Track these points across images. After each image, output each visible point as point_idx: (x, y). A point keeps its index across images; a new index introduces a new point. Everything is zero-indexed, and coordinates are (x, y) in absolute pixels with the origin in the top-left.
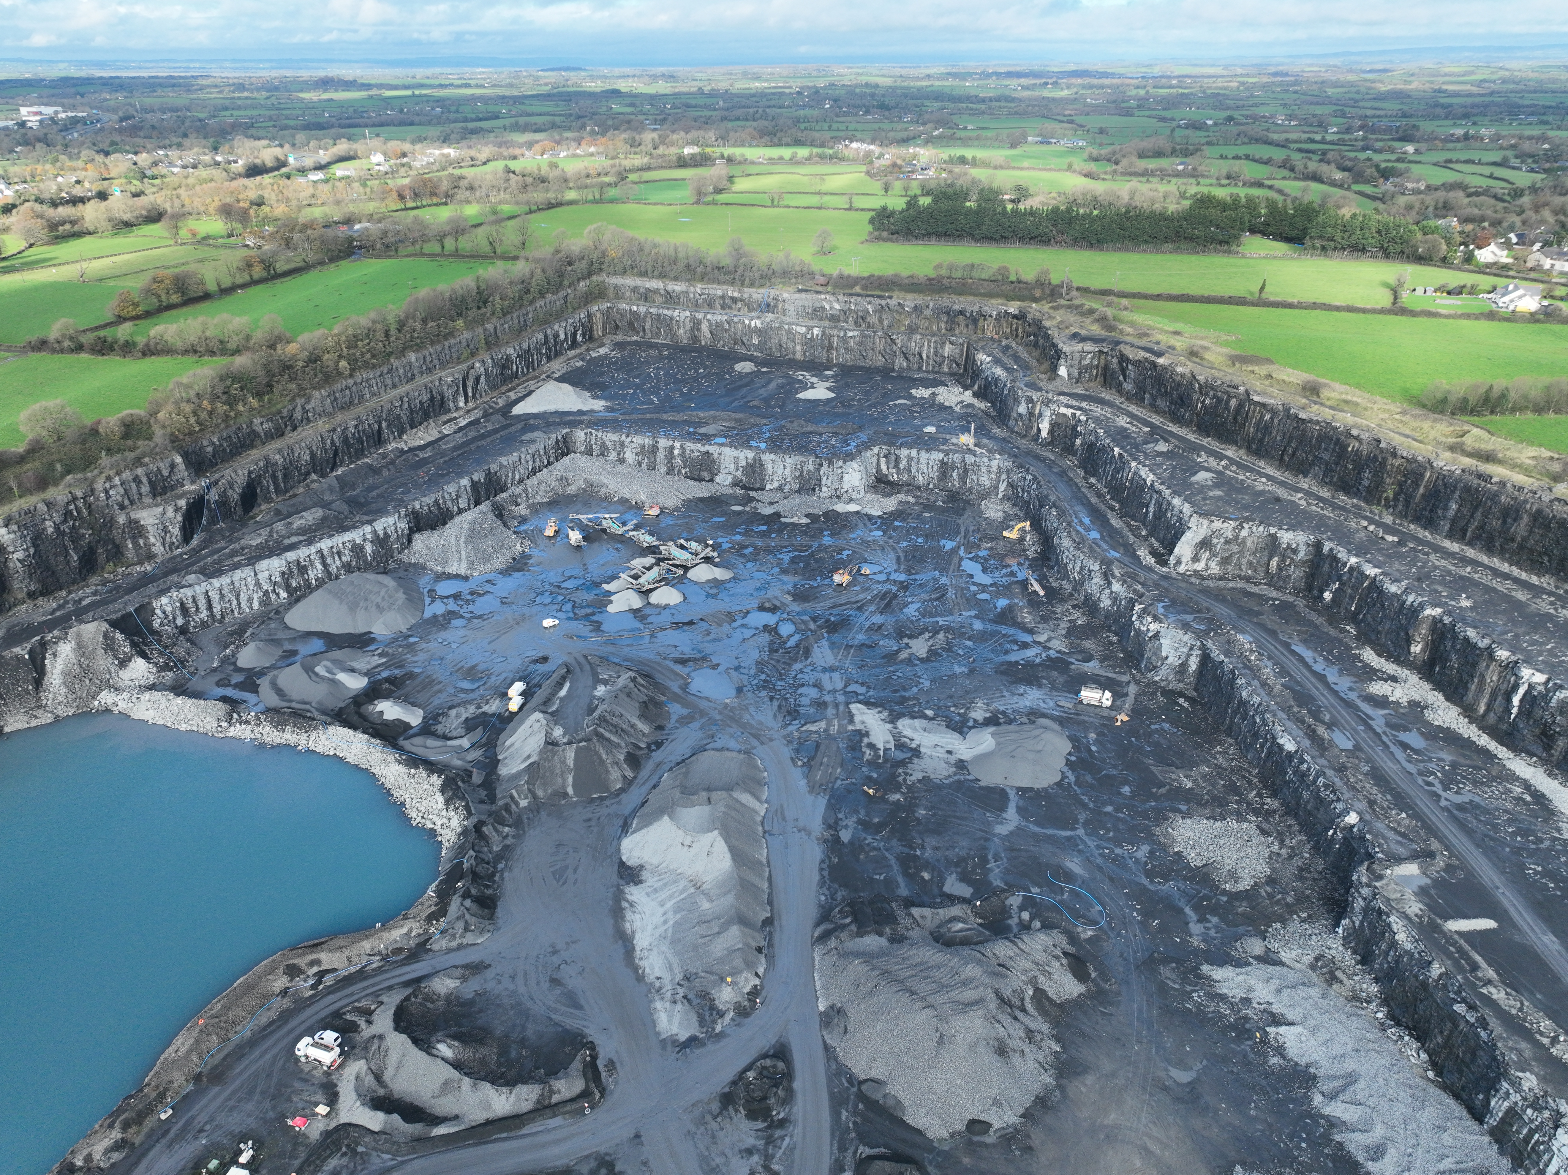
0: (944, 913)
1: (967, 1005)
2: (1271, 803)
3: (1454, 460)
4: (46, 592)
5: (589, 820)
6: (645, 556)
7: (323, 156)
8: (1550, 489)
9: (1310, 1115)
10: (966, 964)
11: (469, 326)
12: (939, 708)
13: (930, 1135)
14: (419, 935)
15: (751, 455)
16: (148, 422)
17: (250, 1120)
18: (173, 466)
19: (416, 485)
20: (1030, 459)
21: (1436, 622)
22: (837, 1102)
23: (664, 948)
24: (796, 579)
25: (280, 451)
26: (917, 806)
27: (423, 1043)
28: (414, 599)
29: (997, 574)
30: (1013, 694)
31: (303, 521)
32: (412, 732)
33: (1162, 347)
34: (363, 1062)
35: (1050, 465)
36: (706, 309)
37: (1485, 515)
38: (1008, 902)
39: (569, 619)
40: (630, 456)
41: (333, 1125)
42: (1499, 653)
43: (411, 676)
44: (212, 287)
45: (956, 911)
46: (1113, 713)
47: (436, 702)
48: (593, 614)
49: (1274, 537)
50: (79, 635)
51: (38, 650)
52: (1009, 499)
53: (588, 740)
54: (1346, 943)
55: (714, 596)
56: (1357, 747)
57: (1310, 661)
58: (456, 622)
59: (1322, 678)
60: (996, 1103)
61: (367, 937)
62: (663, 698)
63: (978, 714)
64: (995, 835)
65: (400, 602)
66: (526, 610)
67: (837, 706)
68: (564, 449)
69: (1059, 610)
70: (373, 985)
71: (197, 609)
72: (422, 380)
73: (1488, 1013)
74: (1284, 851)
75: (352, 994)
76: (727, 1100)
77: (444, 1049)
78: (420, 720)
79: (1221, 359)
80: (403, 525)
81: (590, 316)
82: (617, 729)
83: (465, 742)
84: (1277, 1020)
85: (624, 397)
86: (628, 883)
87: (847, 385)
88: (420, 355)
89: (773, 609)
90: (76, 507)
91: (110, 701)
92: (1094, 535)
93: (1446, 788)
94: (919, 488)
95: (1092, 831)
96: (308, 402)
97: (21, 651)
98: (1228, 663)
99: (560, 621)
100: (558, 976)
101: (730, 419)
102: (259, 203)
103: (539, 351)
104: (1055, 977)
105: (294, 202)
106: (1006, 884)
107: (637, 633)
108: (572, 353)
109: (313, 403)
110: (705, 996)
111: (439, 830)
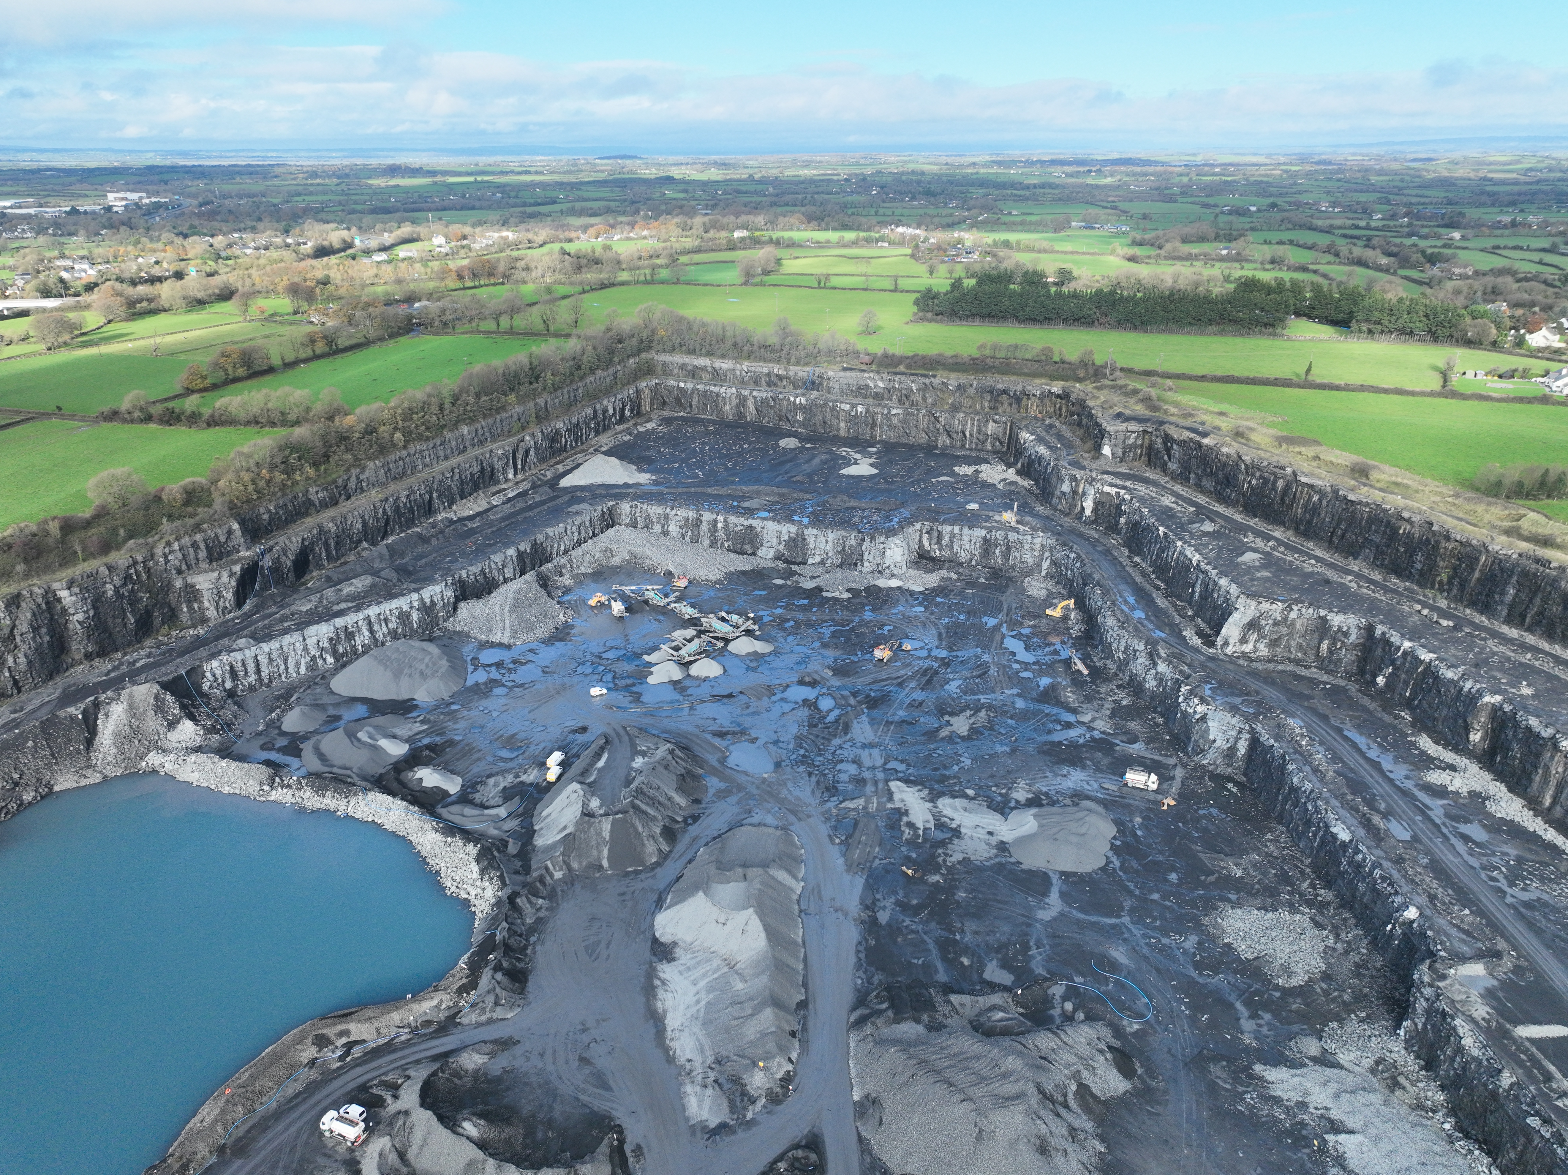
0: (984, 1001)
1: (1007, 1099)
2: (1325, 895)
3: (1511, 544)
4: (102, 653)
5: (624, 894)
6: (687, 628)
7: (387, 238)
10: (1006, 1055)
11: (521, 400)
12: (980, 787)
14: (449, 1008)
15: (793, 529)
16: (208, 490)
18: (230, 532)
19: (464, 554)
20: (1073, 537)
21: (1496, 710)
23: (696, 1029)
24: (838, 653)
25: (333, 520)
26: (957, 888)
27: (449, 1121)
28: (457, 667)
29: (1040, 652)
30: (1057, 775)
31: (352, 588)
32: (450, 800)
33: (1207, 427)
34: (388, 1138)
35: (1094, 543)
36: (752, 386)
37: (1545, 601)
38: (1050, 992)
39: (611, 689)
40: (674, 529)
43: (451, 743)
44: (276, 361)
45: (996, 999)
46: (1160, 797)
47: (476, 770)
48: (634, 685)
49: (1324, 620)
50: (131, 696)
51: (91, 710)
52: (1052, 577)
53: (624, 812)
54: (1408, 1046)
55: (754, 669)
56: (1415, 838)
57: (1364, 748)
58: (498, 691)
59: (1376, 765)
61: (397, 1008)
62: (701, 771)
63: (1021, 794)
64: (1036, 921)
65: (443, 670)
66: (566, 680)
67: (876, 783)
68: (609, 521)
69: (1103, 690)
70: (401, 1058)
71: (246, 673)
72: (473, 452)
73: (1564, 1128)
74: (1339, 947)
75: (380, 1067)
77: (469, 1128)
78: (458, 788)
79: (1267, 440)
80: (450, 593)
81: (638, 392)
82: (654, 802)
83: (502, 812)
84: (1336, 1128)
85: (670, 471)
86: (660, 961)
87: (891, 461)
88: (473, 428)
89: (813, 684)
90: (136, 571)
91: (157, 763)
92: (1139, 614)
93: (1512, 884)
94: (961, 564)
95: (1138, 921)
96: (362, 472)
97: (75, 711)
98: (1279, 748)
99: (605, 691)
100: (586, 1055)
101: (774, 494)
102: (325, 282)
103: (588, 425)
104: (1099, 1072)
105: (358, 282)
106: (1048, 972)
107: (676, 705)
108: (619, 428)
109: (367, 474)
110: (737, 1080)
111: (473, 901)
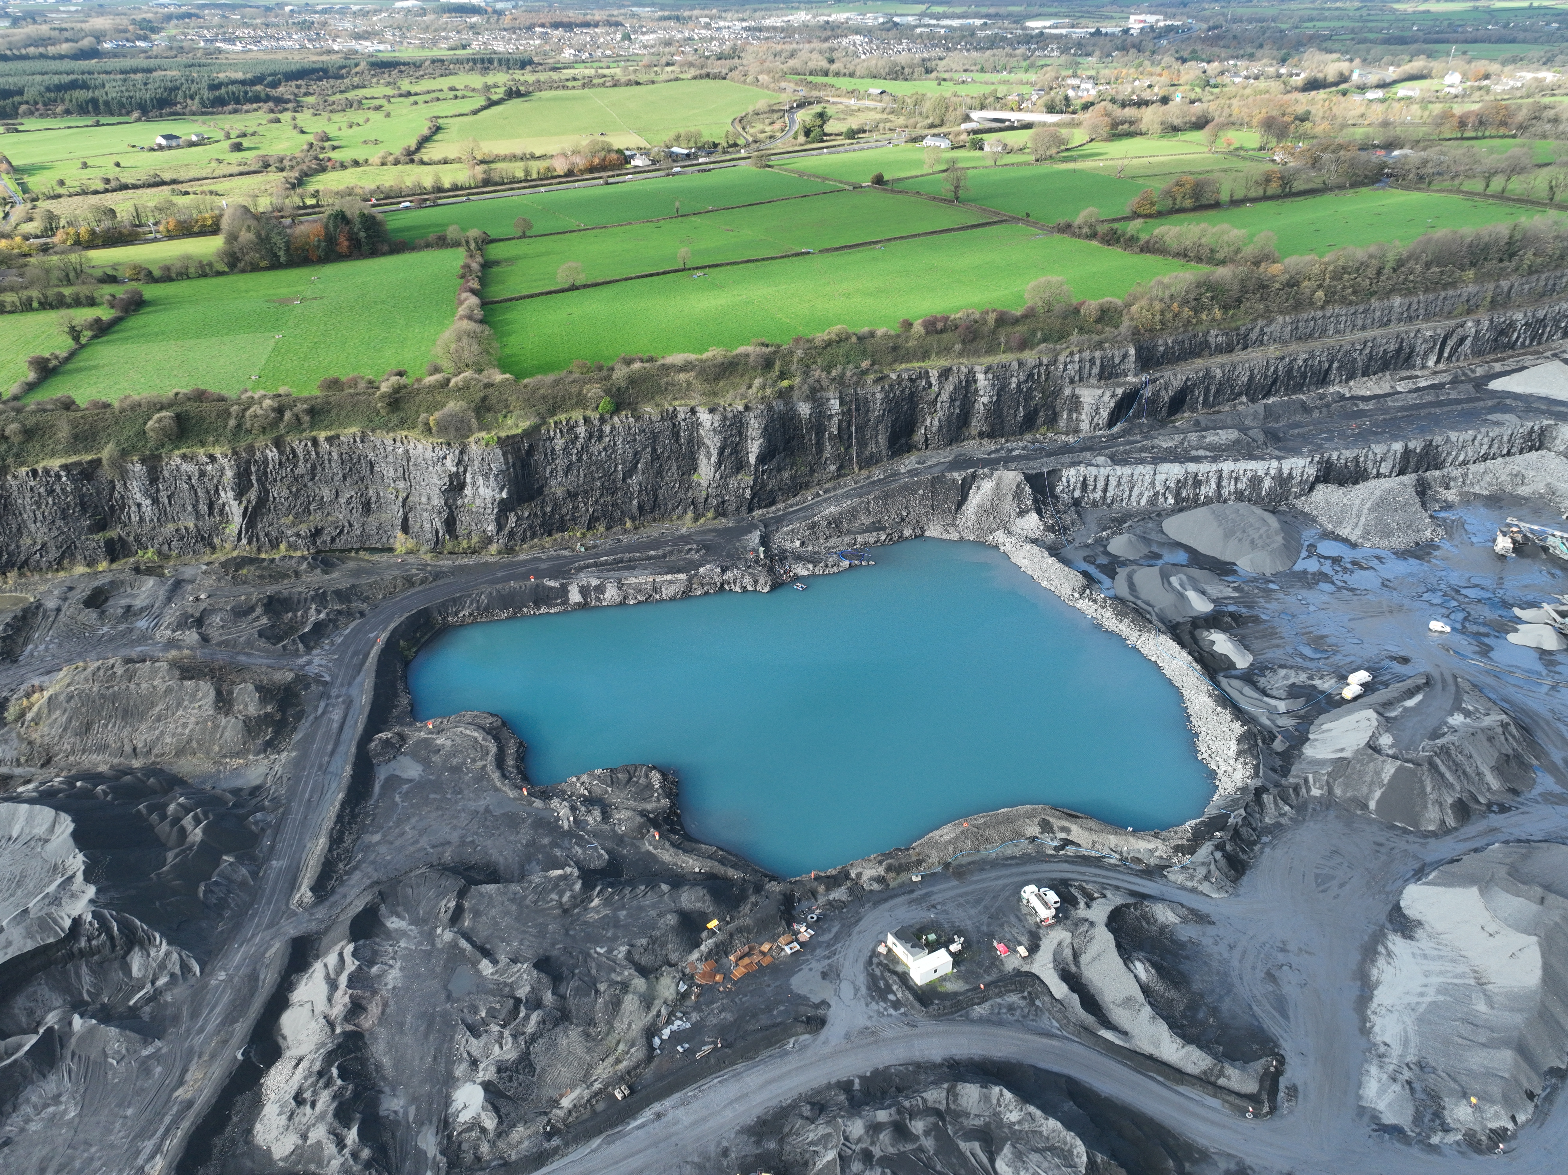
4: (991, 435)
5: (1381, 845)
7: (1392, 73)
11: (1479, 279)
14: (1161, 858)
16: (1121, 312)
18: (1125, 356)
19: (1343, 435)
23: (1409, 1021)
25: (1222, 366)
27: (1126, 951)
28: (1291, 548)
31: (1216, 438)
32: (1234, 672)
34: (1069, 934)
39: (1457, 630)
41: (1025, 968)
43: (1256, 620)
44: (1224, 197)
47: (1270, 654)
48: (1487, 635)
50: (1000, 478)
51: (969, 480)
53: (1417, 764)
58: (1326, 587)
61: (1116, 834)
62: (1535, 762)
65: (1275, 546)
66: (1406, 602)
68: (1536, 442)
70: (1104, 877)
71: (1095, 488)
72: (1396, 328)
75: (1084, 874)
77: (1140, 968)
78: (1246, 665)
80: (1312, 471)
82: (1457, 768)
83: (1282, 706)
86: (1395, 931)
88: (1407, 301)
90: (1039, 372)
91: (1001, 541)
96: (1268, 325)
97: (958, 476)
99: (1448, 629)
100: (1277, 974)
102: (1303, 118)
103: (1556, 323)
105: (1340, 120)
107: (1534, 677)
109: (1272, 328)
110: (1434, 1097)
111: (1220, 776)
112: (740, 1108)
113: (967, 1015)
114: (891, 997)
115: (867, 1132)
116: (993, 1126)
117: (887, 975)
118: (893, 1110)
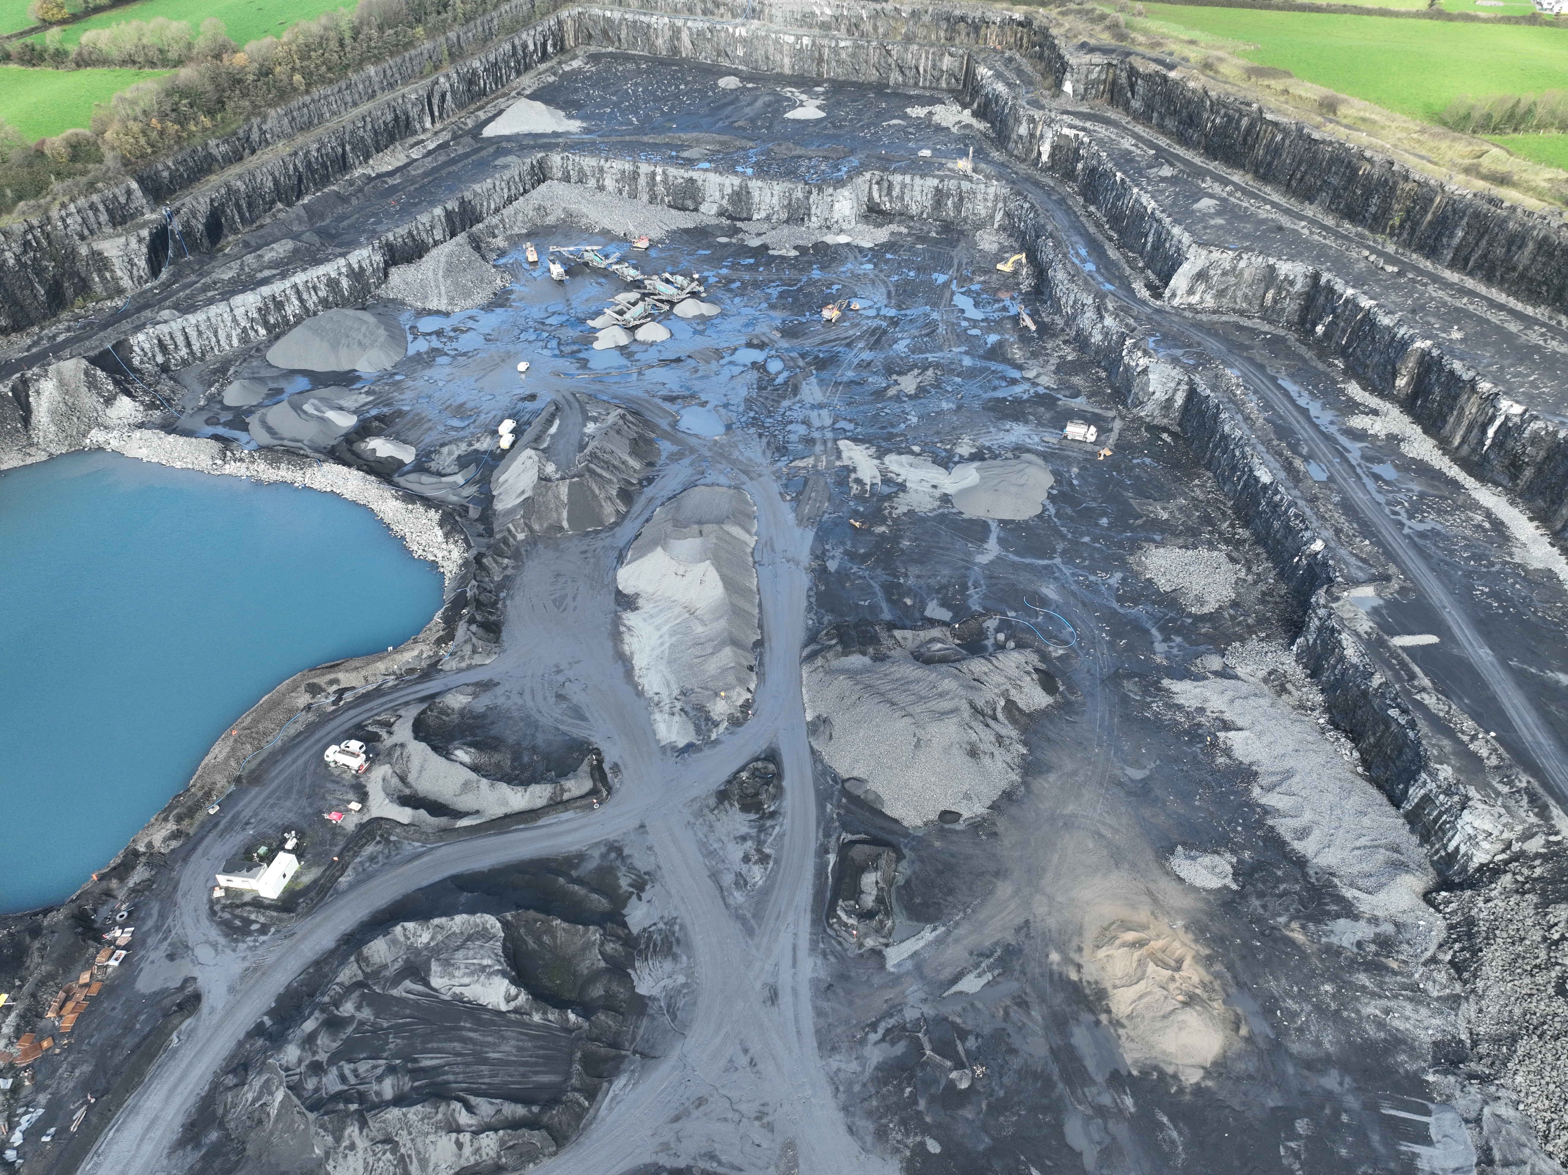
0: (924, 635)
1: (943, 714)
2: (1243, 533)
3: (1468, 183)
4: (17, 327)
5: (585, 552)
6: (630, 291)
8: (1561, 214)
9: (1247, 804)
10: (943, 678)
11: (431, 34)
12: (926, 444)
13: (905, 824)
14: (430, 657)
15: (737, 181)
16: (95, 143)
17: (290, 815)
18: (129, 192)
19: (388, 215)
20: (1028, 186)
21: (1425, 354)
22: (822, 798)
23: (661, 668)
24: (785, 314)
25: (240, 177)
26: (902, 537)
27: (442, 749)
28: (396, 336)
29: (989, 309)
30: (1000, 430)
31: (274, 254)
32: (406, 469)
33: (1176, 58)
34: (388, 766)
35: (1049, 192)
36: (686, 15)
37: (1490, 244)
38: (985, 625)
39: (555, 356)
40: (609, 183)
41: (366, 819)
42: (1482, 385)
43: (400, 414)
45: (936, 632)
46: (1097, 448)
47: (428, 439)
48: (579, 351)
49: (1272, 268)
50: (59, 372)
51: (20, 387)
52: (1005, 230)
53: (580, 475)
54: (1298, 658)
55: (701, 333)
56: (1331, 479)
57: (1294, 395)
58: (442, 360)
59: (1304, 412)
60: (967, 797)
61: (381, 659)
62: (653, 435)
63: (964, 449)
64: (975, 564)
65: (382, 339)
66: (510, 347)
67: (825, 442)
68: (540, 175)
69: (1049, 346)
70: (391, 701)
71: (176, 346)
72: (384, 97)
73: (1418, 716)
74: (1250, 578)
75: (372, 709)
76: (723, 796)
77: (461, 755)
78: (413, 458)
79: (1236, 72)
80: (378, 258)
81: (560, 23)
82: (608, 466)
83: (460, 479)
84: (1227, 726)
85: (601, 117)
86: (625, 610)
87: (839, 103)
88: (380, 68)
89: (762, 346)
90: (34, 237)
91: (101, 440)
92: (1090, 267)
93: (1411, 517)
94: (912, 218)
95: (1069, 560)
96: (264, 121)
97: (4, 388)
98: (1214, 398)
100: (563, 692)
101: (714, 142)
103: (507, 63)
104: (1025, 690)
106: (984, 608)
107: (624, 371)
108: (542, 67)
109: (269, 123)
110: (700, 708)
111: (440, 562)
112: (157, 1134)
113: (337, 891)
114: (255, 927)
115: (303, 1049)
116: (412, 958)
117: (238, 911)
118: (317, 1014)
